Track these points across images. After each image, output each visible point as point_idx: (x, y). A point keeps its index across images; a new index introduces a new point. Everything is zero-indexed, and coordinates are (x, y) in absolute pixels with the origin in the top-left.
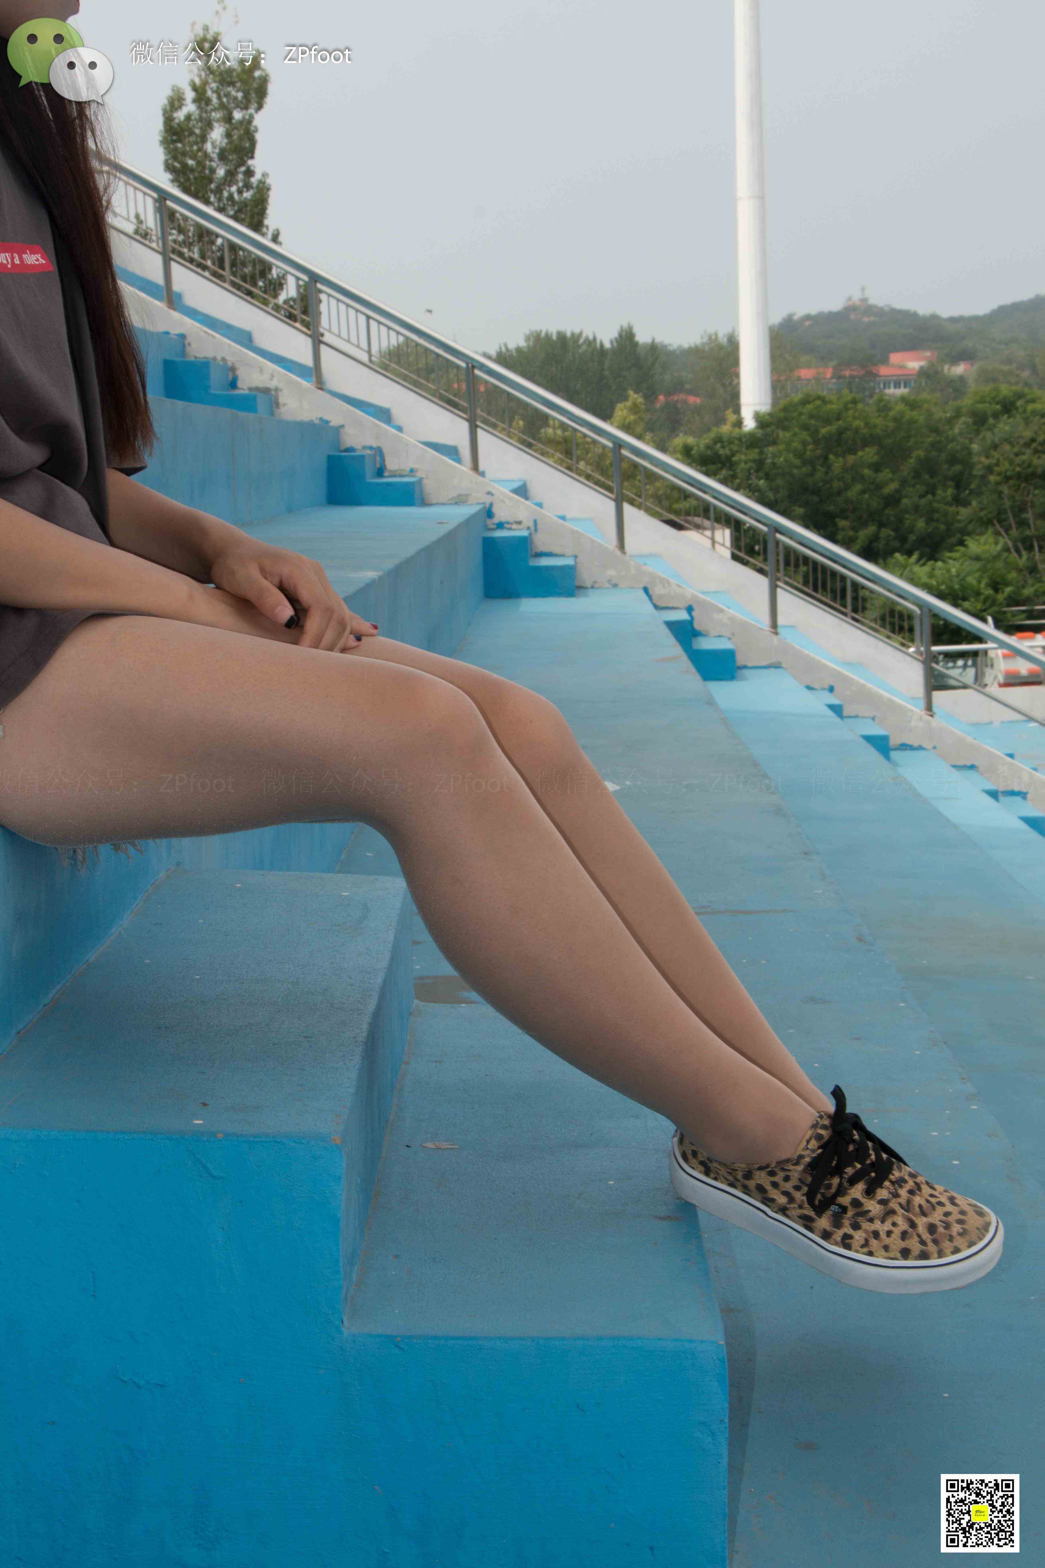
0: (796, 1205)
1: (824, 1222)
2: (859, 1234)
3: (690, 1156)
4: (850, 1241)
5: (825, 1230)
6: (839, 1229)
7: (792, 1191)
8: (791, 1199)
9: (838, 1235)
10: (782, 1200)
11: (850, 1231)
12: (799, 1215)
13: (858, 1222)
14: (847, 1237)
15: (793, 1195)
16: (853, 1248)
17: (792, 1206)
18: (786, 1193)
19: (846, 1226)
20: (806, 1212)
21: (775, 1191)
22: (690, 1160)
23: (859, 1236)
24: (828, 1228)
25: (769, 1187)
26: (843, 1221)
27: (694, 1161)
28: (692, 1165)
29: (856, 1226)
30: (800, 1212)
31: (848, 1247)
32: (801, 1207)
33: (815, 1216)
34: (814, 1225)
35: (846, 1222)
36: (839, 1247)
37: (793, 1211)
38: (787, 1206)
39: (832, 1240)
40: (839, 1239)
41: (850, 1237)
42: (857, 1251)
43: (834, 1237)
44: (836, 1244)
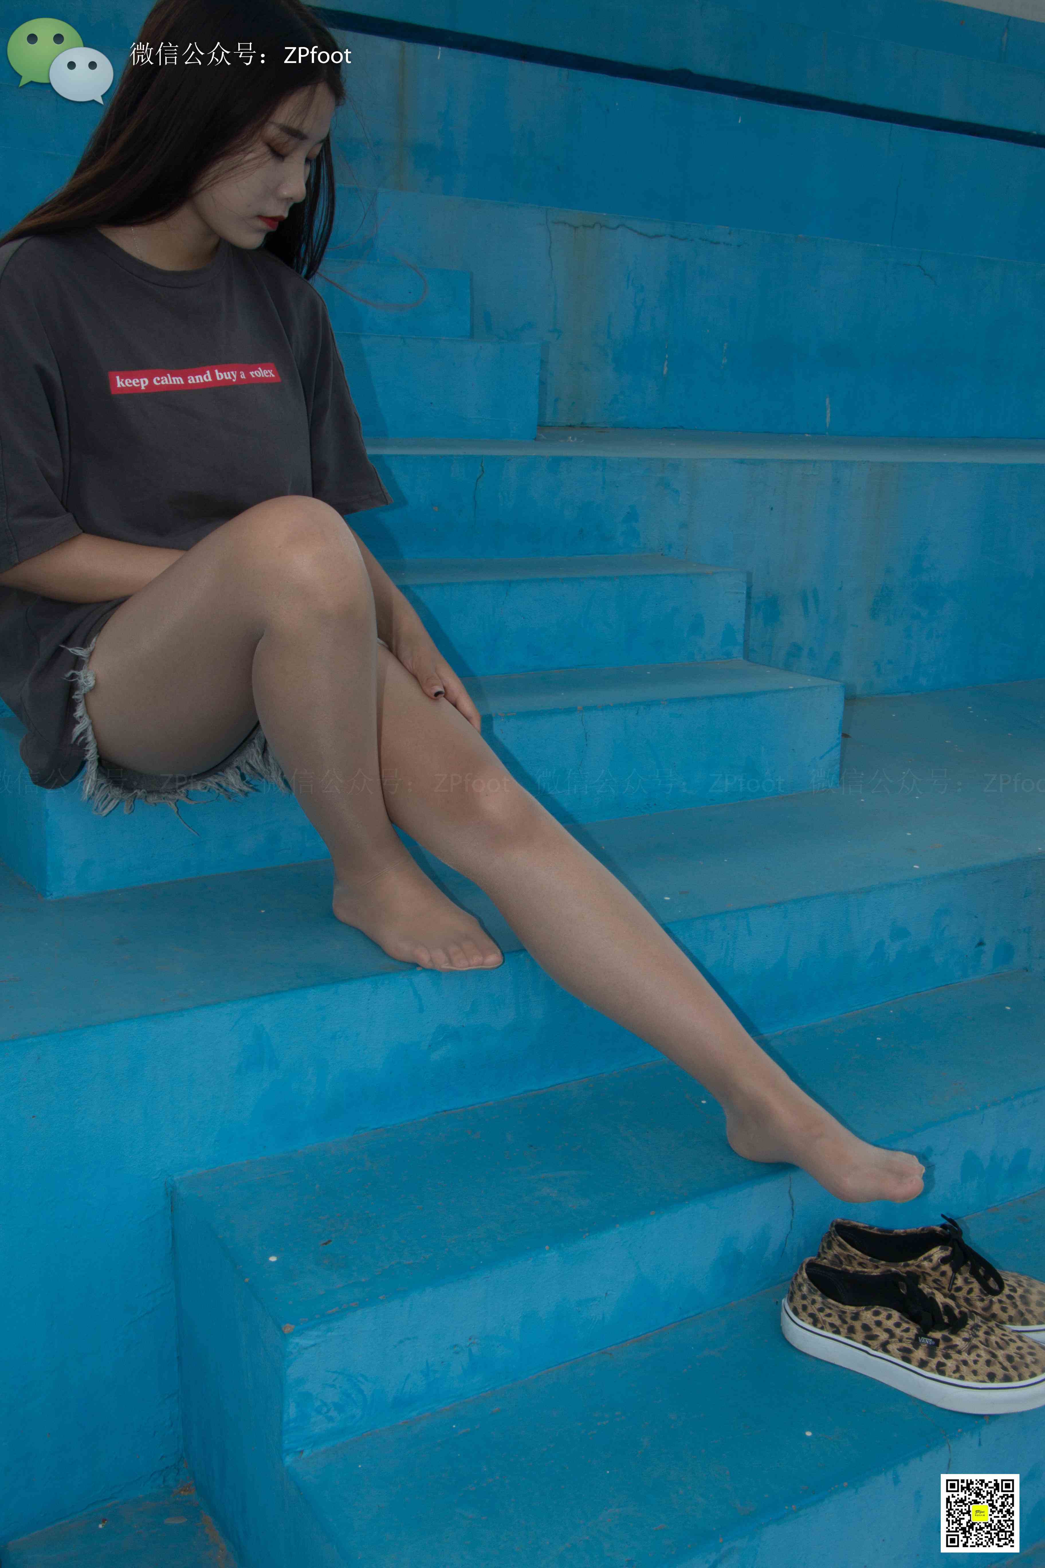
0: (897, 1340)
1: (920, 1354)
2: (951, 1362)
3: (800, 1310)
4: (944, 1368)
5: (922, 1360)
6: (933, 1358)
7: (893, 1328)
8: (892, 1335)
9: (933, 1363)
10: (884, 1336)
11: (943, 1360)
12: (899, 1347)
13: (949, 1354)
14: (940, 1365)
15: (894, 1332)
16: (947, 1374)
17: (893, 1340)
18: (888, 1331)
19: (939, 1356)
20: (904, 1345)
21: (879, 1329)
22: (800, 1314)
23: (950, 1364)
24: (924, 1358)
25: (873, 1326)
26: (937, 1352)
27: (804, 1314)
28: (802, 1318)
29: (947, 1356)
30: (900, 1345)
31: (942, 1373)
32: (901, 1341)
33: (913, 1348)
34: (912, 1355)
35: (939, 1353)
36: (935, 1373)
37: (893, 1344)
38: (890, 1340)
39: (928, 1368)
40: (934, 1367)
41: (944, 1365)
42: (950, 1376)
43: (929, 1365)
44: (932, 1370)
